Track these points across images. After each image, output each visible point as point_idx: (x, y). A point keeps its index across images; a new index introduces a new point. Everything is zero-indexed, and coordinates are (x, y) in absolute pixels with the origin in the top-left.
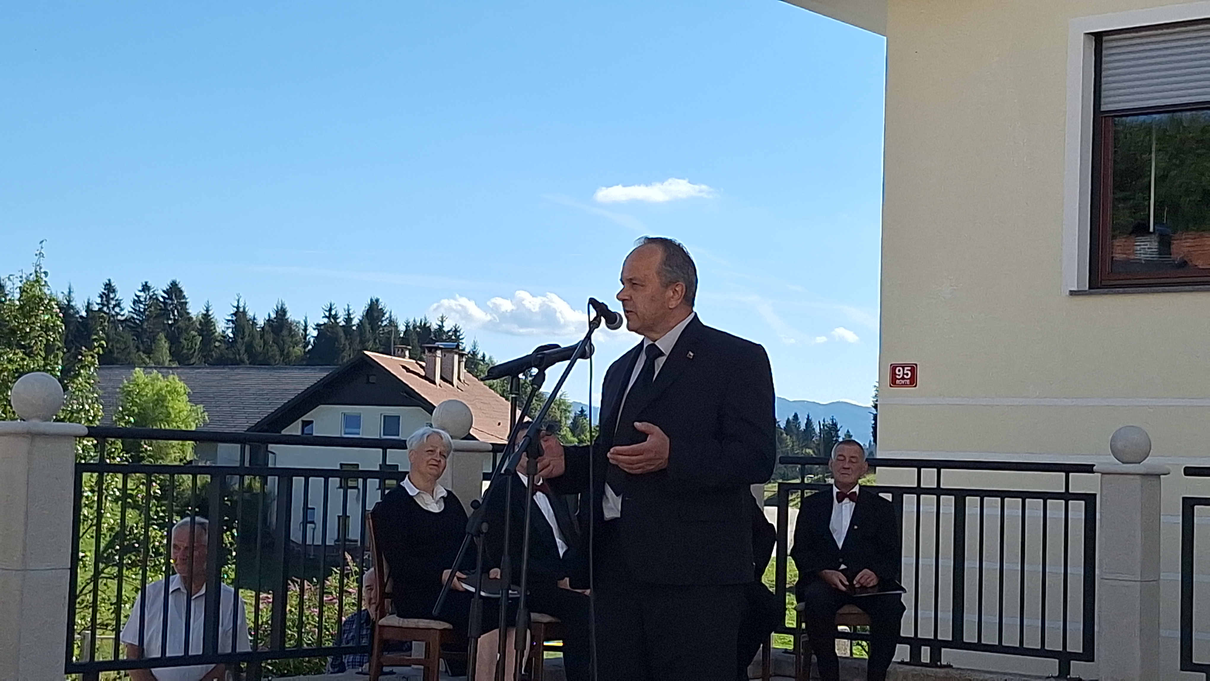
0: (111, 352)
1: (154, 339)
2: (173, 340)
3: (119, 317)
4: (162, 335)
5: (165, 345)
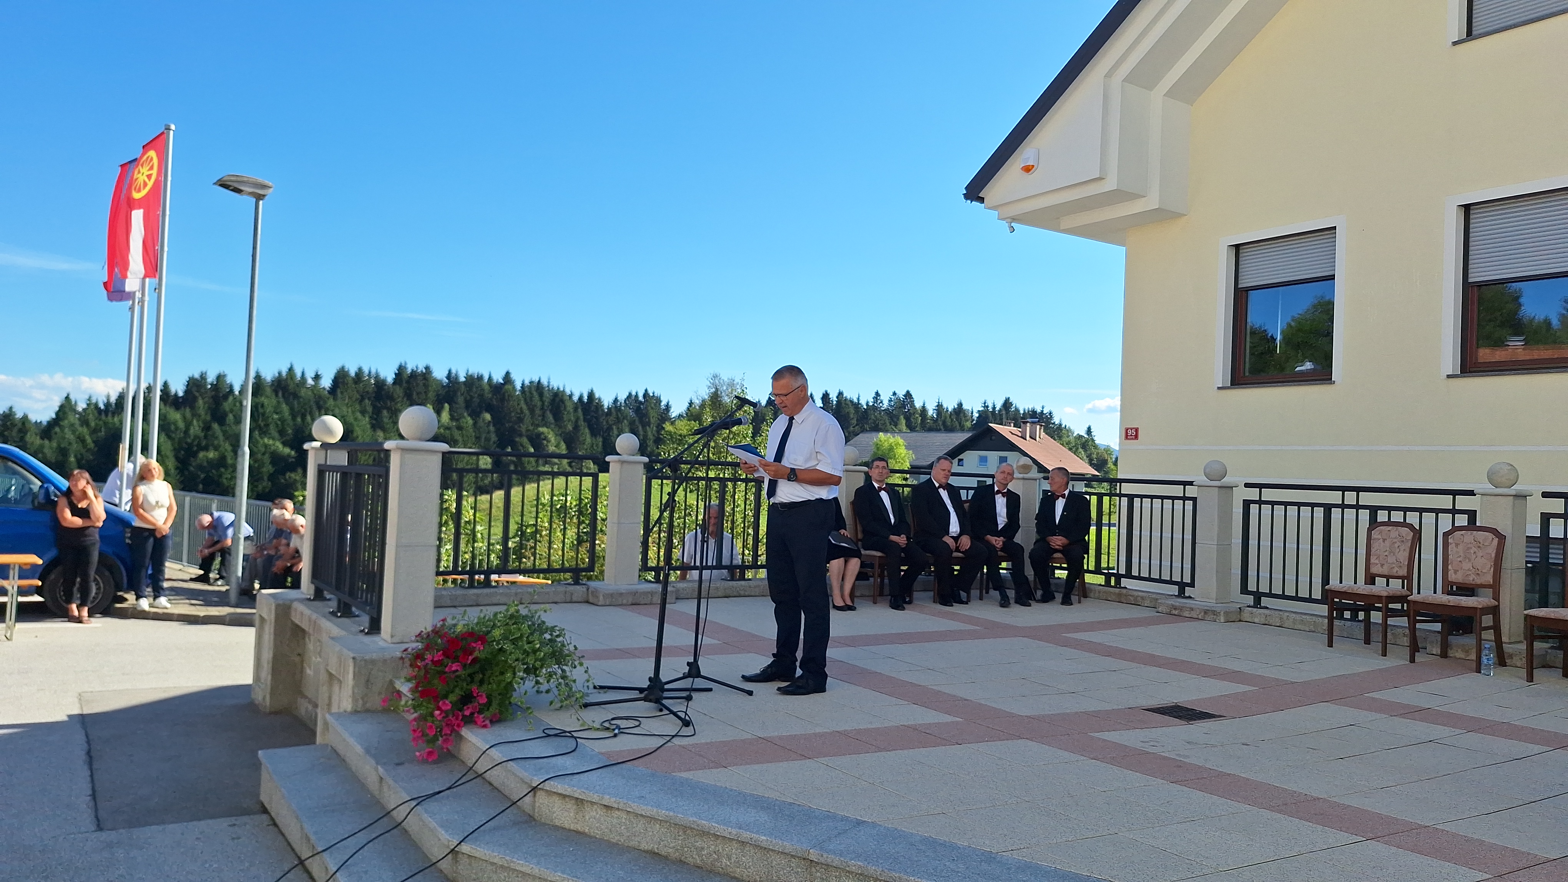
0: (878, 425)
1: (898, 419)
2: (908, 419)
3: (882, 409)
4: (902, 417)
5: (903, 422)
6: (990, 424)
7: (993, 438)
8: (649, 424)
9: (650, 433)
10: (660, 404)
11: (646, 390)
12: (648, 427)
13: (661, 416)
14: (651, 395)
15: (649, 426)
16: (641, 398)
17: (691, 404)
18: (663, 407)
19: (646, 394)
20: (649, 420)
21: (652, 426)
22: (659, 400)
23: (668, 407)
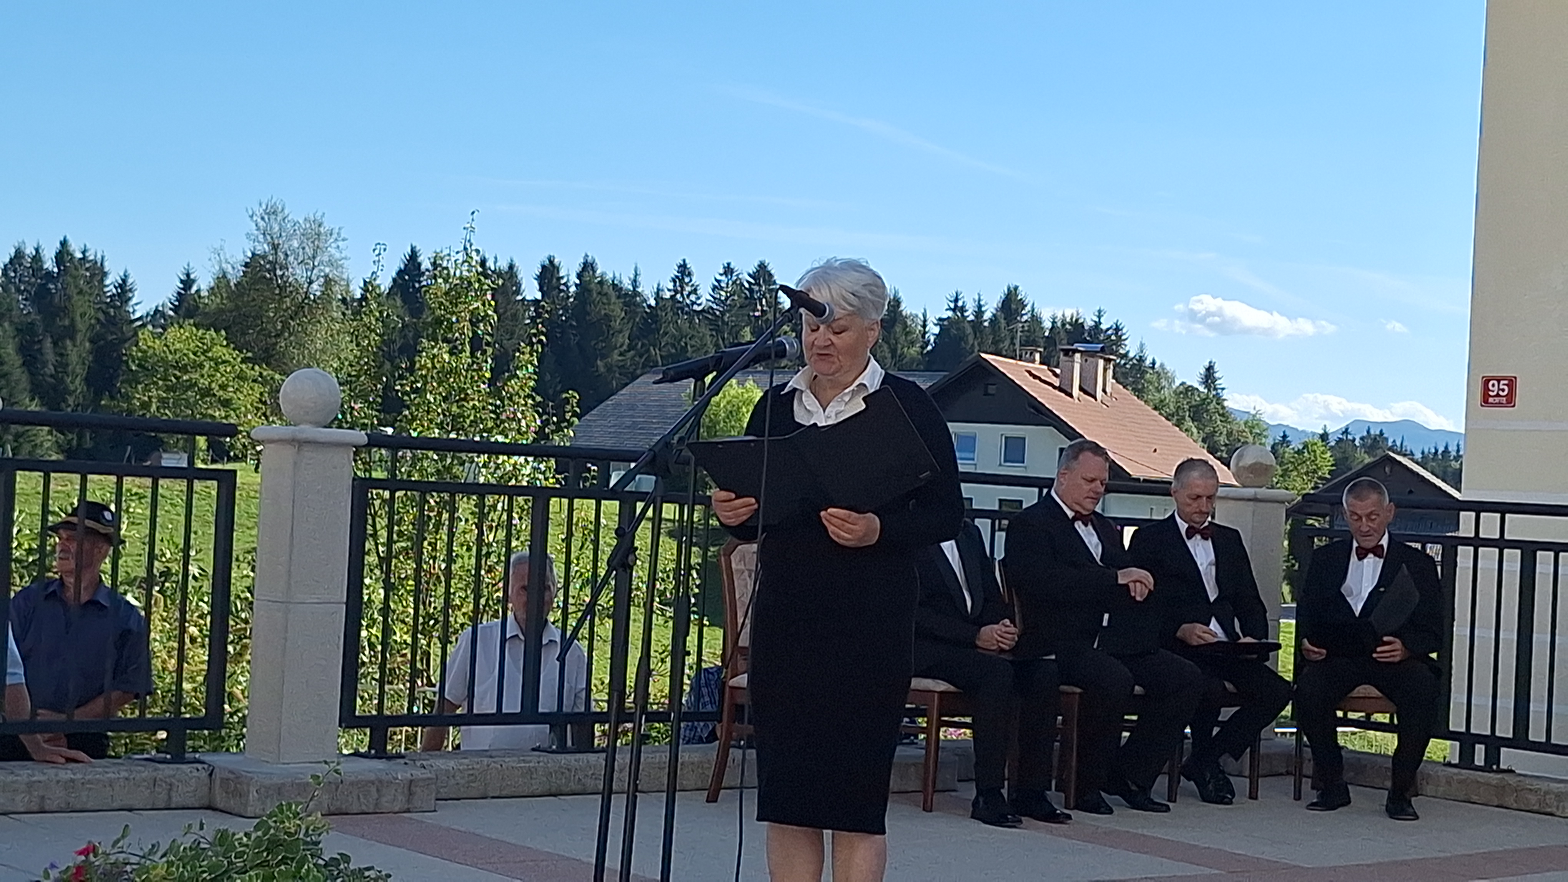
3: (696, 307)
4: (747, 330)
6: (983, 355)
7: (992, 389)
8: (71, 332)
9: (73, 358)
10: (102, 280)
11: (64, 243)
12: (68, 343)
13: (106, 313)
14: (79, 255)
15: (73, 339)
16: (49, 264)
17: (187, 282)
18: (111, 290)
19: (63, 254)
20: (73, 320)
21: (79, 337)
22: (98, 272)
23: (124, 290)
